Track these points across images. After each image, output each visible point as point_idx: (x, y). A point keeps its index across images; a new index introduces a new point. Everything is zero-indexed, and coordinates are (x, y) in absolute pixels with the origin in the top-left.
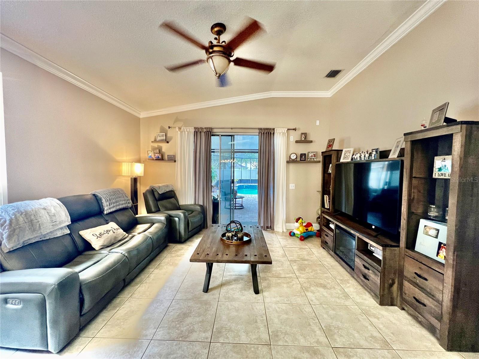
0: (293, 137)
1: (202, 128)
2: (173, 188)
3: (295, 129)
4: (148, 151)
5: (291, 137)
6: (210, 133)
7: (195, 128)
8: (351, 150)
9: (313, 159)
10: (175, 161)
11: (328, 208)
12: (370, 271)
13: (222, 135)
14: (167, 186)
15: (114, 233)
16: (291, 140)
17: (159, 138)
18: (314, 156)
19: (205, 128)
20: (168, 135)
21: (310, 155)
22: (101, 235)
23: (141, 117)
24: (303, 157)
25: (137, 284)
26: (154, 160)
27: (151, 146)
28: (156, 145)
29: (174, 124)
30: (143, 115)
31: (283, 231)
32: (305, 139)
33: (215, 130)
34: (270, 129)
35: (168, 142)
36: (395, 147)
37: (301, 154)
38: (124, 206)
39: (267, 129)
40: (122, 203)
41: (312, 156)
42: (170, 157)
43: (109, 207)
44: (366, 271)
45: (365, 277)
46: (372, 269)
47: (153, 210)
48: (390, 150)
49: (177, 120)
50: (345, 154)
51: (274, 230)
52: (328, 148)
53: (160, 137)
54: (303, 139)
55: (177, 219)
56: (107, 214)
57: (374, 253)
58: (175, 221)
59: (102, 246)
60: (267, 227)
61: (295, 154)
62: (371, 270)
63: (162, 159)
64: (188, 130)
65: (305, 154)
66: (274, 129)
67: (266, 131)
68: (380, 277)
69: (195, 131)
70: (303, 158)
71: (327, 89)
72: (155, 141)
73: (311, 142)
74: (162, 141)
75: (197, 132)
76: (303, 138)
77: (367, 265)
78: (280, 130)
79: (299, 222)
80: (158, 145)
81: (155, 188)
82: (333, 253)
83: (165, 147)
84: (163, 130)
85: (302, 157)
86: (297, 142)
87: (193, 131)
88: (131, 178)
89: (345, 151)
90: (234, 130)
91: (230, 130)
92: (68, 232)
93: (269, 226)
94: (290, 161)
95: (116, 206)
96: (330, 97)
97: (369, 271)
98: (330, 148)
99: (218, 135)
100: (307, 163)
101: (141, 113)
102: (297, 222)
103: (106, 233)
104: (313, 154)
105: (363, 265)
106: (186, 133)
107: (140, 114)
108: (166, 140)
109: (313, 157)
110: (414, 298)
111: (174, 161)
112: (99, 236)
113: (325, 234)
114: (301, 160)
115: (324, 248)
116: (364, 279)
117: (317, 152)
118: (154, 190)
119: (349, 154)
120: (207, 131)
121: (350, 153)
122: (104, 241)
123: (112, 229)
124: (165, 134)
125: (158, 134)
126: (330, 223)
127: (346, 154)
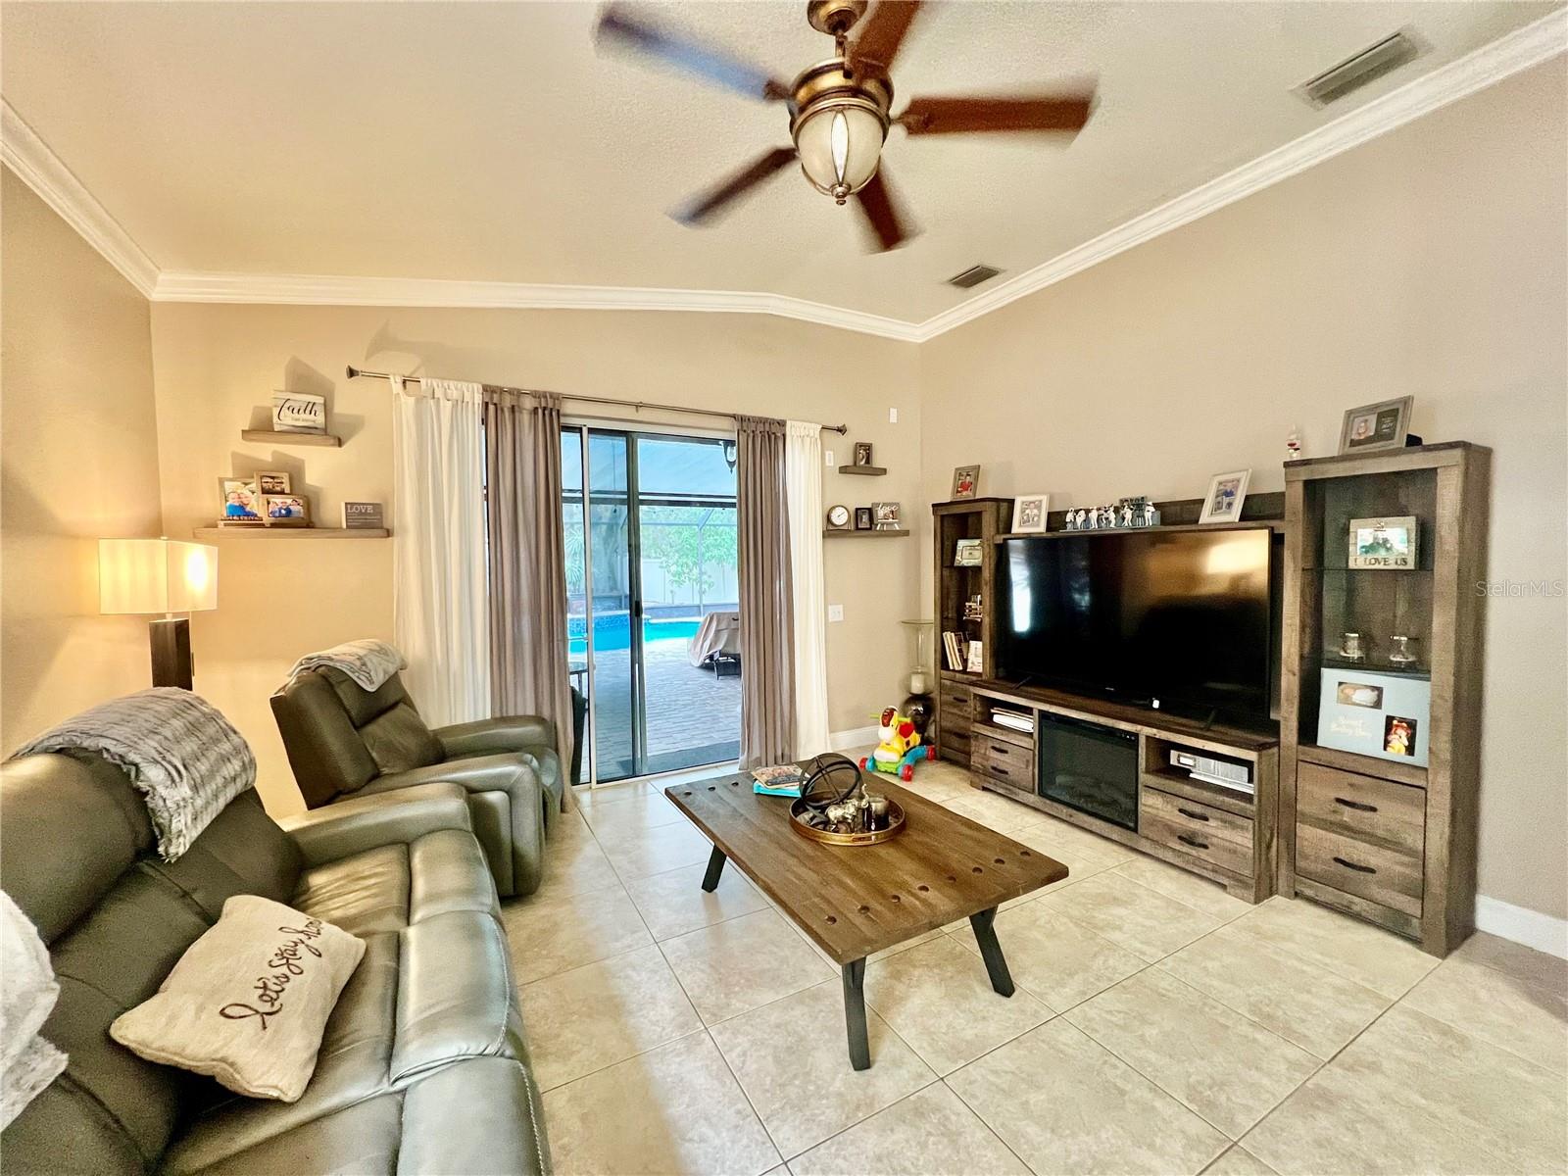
0: (832, 453)
1: (518, 393)
3: (841, 430)
4: (221, 481)
5: (827, 454)
6: (551, 417)
7: (486, 389)
8: (1041, 501)
9: (892, 524)
10: (387, 534)
11: (961, 668)
12: (1212, 823)
13: (591, 431)
15: (320, 955)
16: (830, 463)
17: (286, 419)
18: (890, 515)
19: (535, 395)
20: (340, 407)
21: (882, 513)
23: (157, 294)
24: (865, 518)
26: (262, 526)
27: (235, 455)
28: (265, 451)
29: (375, 358)
32: (868, 461)
33: (570, 408)
34: (776, 422)
35: (339, 442)
36: (1217, 496)
37: (857, 509)
39: (763, 421)
41: (886, 517)
42: (361, 513)
43: (194, 805)
44: (1195, 825)
45: (1189, 839)
46: (1218, 814)
47: (350, 774)
48: (1202, 501)
49: (382, 343)
50: (1023, 511)
52: (958, 492)
53: (296, 415)
54: (863, 463)
55: (496, 798)
57: (1191, 772)
58: (494, 809)
61: (844, 510)
62: (1216, 819)
63: (310, 522)
64: (455, 395)
65: (868, 509)
66: (782, 424)
67: (760, 427)
68: (1251, 832)
69: (487, 403)
70: (864, 522)
71: (918, 318)
72: (262, 428)
73: (884, 471)
74: (306, 432)
75: (498, 406)
76: (862, 459)
77: (1197, 809)
78: (802, 429)
79: (891, 723)
80: (274, 453)
81: (338, 665)
82: (1033, 799)
83: (319, 465)
84: (302, 380)
85: (861, 519)
86: (844, 470)
87: (478, 399)
89: (1023, 502)
90: (644, 414)
91: (631, 414)
94: (831, 531)
96: (920, 341)
97: (1206, 823)
98: (967, 495)
99: (575, 429)
100: (877, 536)
101: (161, 277)
102: (886, 725)
104: (888, 510)
105: (1181, 811)
106: (446, 405)
107: (156, 283)
108: (326, 428)
109: (890, 520)
110: (1337, 860)
111: (380, 533)
112: (267, 1008)
113: (993, 748)
114: (857, 529)
115: (985, 789)
116: (1185, 848)
117: (897, 504)
119: (1036, 511)
120: (545, 408)
121: (1039, 507)
124: (320, 400)
125: (279, 395)
126: (992, 711)
127: (1027, 512)
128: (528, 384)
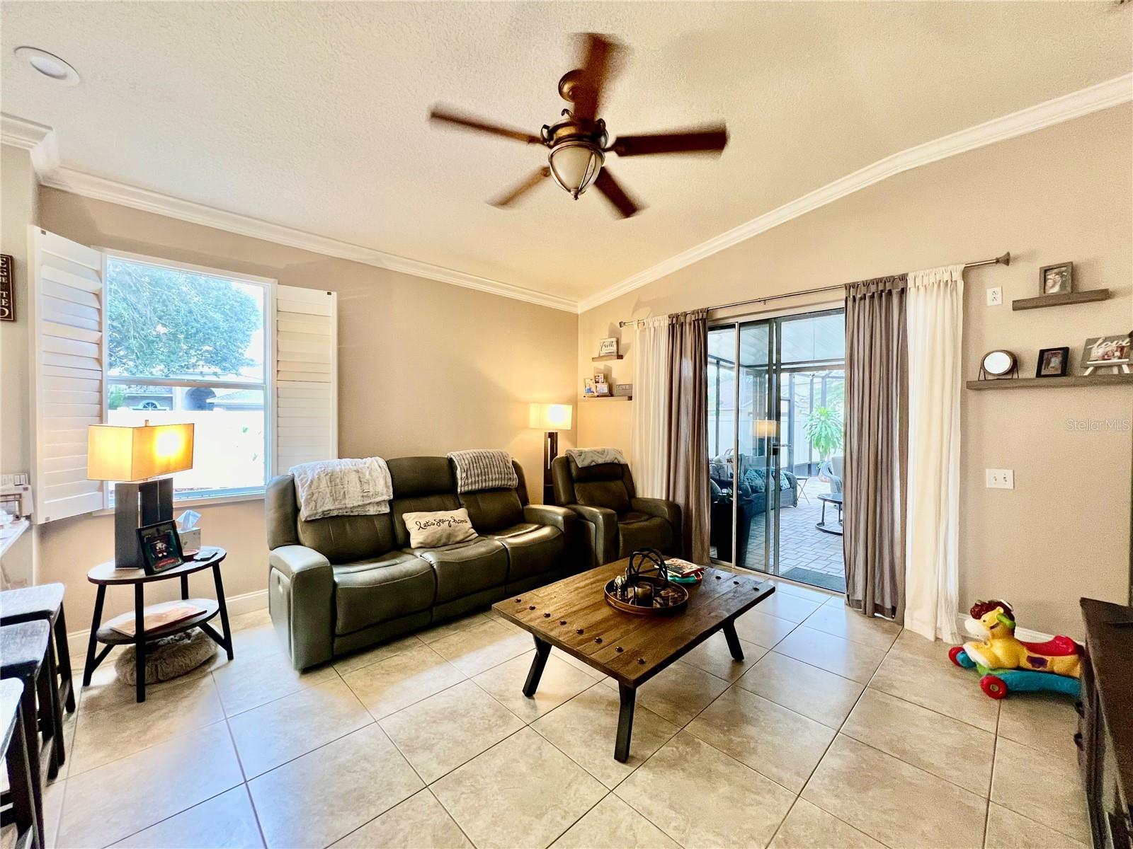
0: (998, 289)
1: (686, 315)
2: (616, 458)
3: (1006, 260)
5: (989, 292)
6: (702, 324)
7: (670, 316)
10: (630, 398)
13: (742, 325)
14: (603, 452)
16: (989, 303)
17: (605, 351)
18: (1118, 354)
19: (694, 313)
20: (623, 342)
21: (1097, 352)
22: (427, 525)
23: (579, 311)
25: (456, 629)
26: (594, 397)
27: (592, 368)
28: (599, 365)
29: (632, 317)
30: (581, 308)
31: (937, 639)
32: (1068, 286)
33: (720, 314)
34: (892, 279)
35: (620, 357)
37: (1042, 352)
38: (497, 483)
39: (877, 282)
40: (494, 478)
42: (624, 389)
43: (466, 482)
49: (639, 305)
51: (902, 623)
53: (608, 348)
54: (1054, 290)
55: (592, 526)
56: (461, 493)
58: (588, 530)
59: (421, 543)
60: (878, 608)
61: (1005, 355)
63: (611, 394)
64: (656, 323)
65: (1065, 351)
66: (903, 278)
67: (872, 289)
69: (670, 324)
72: (600, 358)
73: (1104, 295)
74: (609, 355)
75: (675, 325)
76: (1053, 286)
78: (933, 276)
80: (605, 365)
81: (572, 454)
83: (616, 367)
84: (612, 332)
85: (1048, 363)
86: (1019, 306)
87: (667, 324)
88: (545, 433)
90: (770, 305)
91: (761, 307)
92: (387, 510)
93: (888, 605)
94: (979, 383)
95: (480, 481)
99: (732, 326)
101: (579, 305)
103: (436, 523)
106: (653, 330)
107: (576, 306)
108: (618, 352)
109: (1115, 360)
111: (627, 398)
112: (423, 526)
114: (1039, 374)
118: (571, 459)
120: (698, 320)
122: (428, 537)
123: (450, 519)
124: (614, 340)
125: (604, 341)
128: (689, 309)
